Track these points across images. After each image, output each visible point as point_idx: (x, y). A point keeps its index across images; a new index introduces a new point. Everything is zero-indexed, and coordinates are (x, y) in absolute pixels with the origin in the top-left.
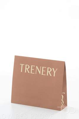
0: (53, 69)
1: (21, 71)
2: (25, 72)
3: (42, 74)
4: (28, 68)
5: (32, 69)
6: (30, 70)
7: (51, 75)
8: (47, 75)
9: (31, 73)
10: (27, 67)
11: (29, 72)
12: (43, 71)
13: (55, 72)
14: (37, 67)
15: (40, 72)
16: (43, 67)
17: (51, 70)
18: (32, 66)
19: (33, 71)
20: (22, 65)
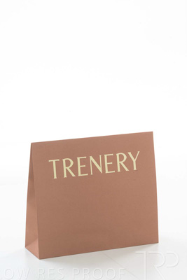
0: (130, 153)
1: (55, 177)
2: (65, 176)
3: (107, 172)
4: (71, 166)
5: (79, 166)
6: (74, 169)
7: (127, 170)
8: (119, 170)
9: (80, 175)
11: (73, 175)
12: (106, 164)
13: (134, 161)
14: (91, 158)
15: (100, 169)
16: (106, 156)
17: (125, 157)
18: (79, 159)
19: (83, 171)
20: (54, 161)
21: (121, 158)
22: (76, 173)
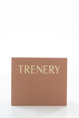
0: (56, 66)
1: (21, 73)
2: (25, 73)
3: (44, 73)
5: (32, 69)
6: (30, 70)
7: (54, 73)
8: (50, 73)
9: (32, 73)
10: (27, 68)
11: (29, 73)
12: (44, 69)
13: (57, 70)
14: (38, 66)
15: (41, 71)
16: (44, 66)
17: (53, 68)
18: (32, 66)
19: (33, 71)
20: (21, 66)
21: (51, 68)
22: (30, 72)
